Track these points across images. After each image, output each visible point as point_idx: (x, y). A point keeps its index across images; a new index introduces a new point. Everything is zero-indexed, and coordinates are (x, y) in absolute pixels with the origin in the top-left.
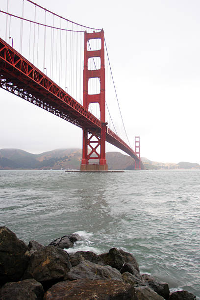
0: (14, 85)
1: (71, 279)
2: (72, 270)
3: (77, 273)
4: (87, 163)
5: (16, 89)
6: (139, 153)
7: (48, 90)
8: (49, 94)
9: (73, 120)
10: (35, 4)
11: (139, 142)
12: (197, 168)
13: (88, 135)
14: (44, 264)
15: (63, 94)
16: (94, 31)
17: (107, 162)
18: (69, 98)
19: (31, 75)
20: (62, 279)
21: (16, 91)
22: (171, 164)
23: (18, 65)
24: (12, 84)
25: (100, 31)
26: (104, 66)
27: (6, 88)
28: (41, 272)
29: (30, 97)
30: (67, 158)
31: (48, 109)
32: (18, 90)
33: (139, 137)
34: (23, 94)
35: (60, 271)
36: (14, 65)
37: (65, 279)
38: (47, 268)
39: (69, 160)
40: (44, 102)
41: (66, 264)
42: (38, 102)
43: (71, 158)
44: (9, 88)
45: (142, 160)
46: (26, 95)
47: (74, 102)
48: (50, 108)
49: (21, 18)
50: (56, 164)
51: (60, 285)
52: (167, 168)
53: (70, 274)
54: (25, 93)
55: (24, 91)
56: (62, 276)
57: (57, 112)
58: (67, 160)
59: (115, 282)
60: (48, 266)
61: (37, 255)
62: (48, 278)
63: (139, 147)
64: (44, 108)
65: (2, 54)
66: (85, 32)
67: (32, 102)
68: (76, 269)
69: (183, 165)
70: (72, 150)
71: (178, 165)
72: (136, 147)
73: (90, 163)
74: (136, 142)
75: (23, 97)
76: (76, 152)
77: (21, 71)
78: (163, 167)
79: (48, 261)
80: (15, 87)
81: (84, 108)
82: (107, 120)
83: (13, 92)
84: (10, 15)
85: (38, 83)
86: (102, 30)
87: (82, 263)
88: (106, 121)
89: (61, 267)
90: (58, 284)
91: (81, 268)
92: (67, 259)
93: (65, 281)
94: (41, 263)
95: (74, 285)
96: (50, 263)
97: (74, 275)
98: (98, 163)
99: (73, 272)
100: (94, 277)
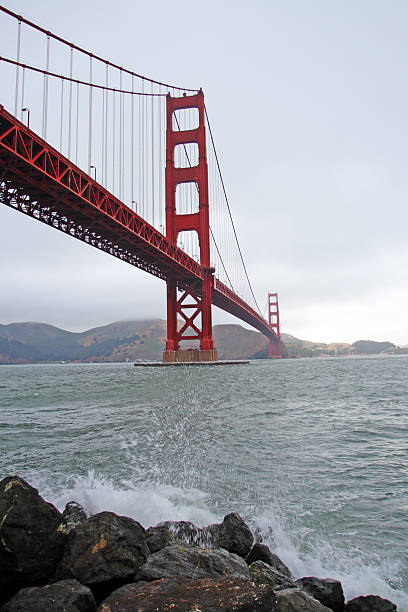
0: (31, 200)
1: (149, 579)
2: (150, 560)
3: (162, 566)
4: (176, 347)
5: (35, 208)
6: (277, 325)
7: (98, 208)
8: (100, 216)
9: (147, 265)
10: (72, 46)
11: (277, 304)
12: (390, 352)
13: (178, 292)
14: (95, 549)
15: (128, 214)
16: (185, 94)
17: (215, 346)
18: (139, 222)
19: (64, 180)
20: (130, 579)
21: (36, 211)
22: (339, 346)
23: (39, 162)
24: (28, 198)
25: (196, 93)
26: (205, 159)
27: (16, 206)
28: (90, 565)
29: (64, 222)
30: (138, 338)
31: (100, 244)
32: (40, 210)
33: (276, 295)
34: (51, 216)
35: (127, 563)
36: (31, 162)
37: (137, 577)
38: (100, 558)
39: (142, 343)
40: (91, 231)
41: (139, 548)
42: (80, 231)
43: (144, 339)
44: (23, 206)
45: (283, 339)
46: (55, 218)
47: (149, 230)
48: (103, 242)
49: (45, 72)
50: (116, 350)
51: (127, 590)
52: (332, 353)
53: (146, 567)
54: (54, 214)
55: (51, 211)
56: (131, 571)
57: (117, 250)
58: (137, 342)
59: (237, 582)
60: (103, 552)
61: (80, 532)
62: (103, 577)
63: (277, 314)
64: (90, 243)
65: (9, 140)
66: (168, 96)
67: (68, 232)
68: (158, 557)
69: (363, 347)
70: (147, 323)
71: (352, 348)
72: (271, 314)
73: (181, 348)
74: (270, 304)
75: (50, 223)
76: (153, 327)
77: (45, 172)
78: (325, 352)
79: (103, 544)
80: (35, 203)
81: (169, 241)
82: (214, 262)
83: (30, 214)
84: (24, 66)
85: (80, 195)
86: (200, 92)
87: (169, 545)
88: (212, 265)
89: (128, 555)
90: (123, 588)
91: (168, 555)
92: (141, 538)
93: (136, 581)
94: (88, 546)
95: (154, 589)
96: (107, 547)
97: (155, 569)
98: (198, 347)
99: (153, 564)
100: (195, 572)
